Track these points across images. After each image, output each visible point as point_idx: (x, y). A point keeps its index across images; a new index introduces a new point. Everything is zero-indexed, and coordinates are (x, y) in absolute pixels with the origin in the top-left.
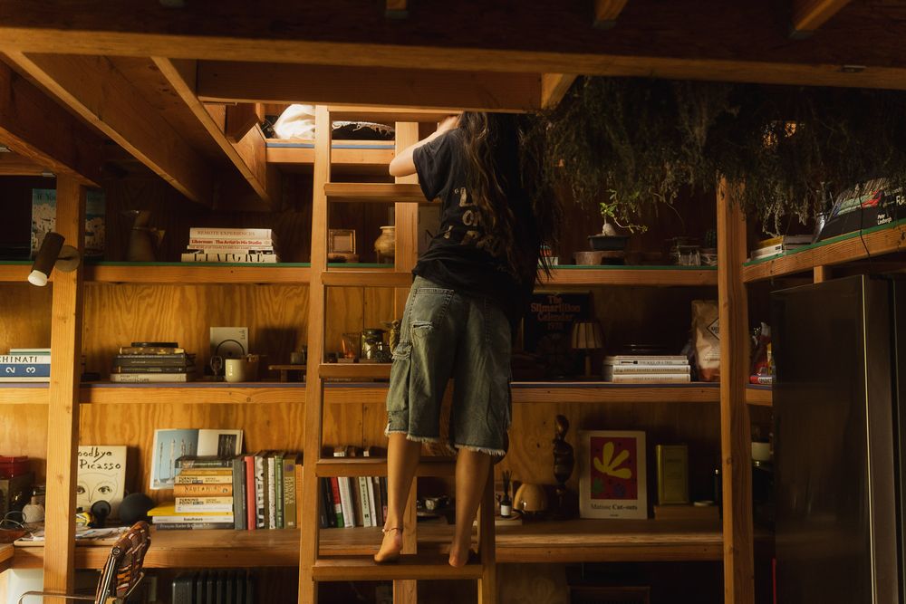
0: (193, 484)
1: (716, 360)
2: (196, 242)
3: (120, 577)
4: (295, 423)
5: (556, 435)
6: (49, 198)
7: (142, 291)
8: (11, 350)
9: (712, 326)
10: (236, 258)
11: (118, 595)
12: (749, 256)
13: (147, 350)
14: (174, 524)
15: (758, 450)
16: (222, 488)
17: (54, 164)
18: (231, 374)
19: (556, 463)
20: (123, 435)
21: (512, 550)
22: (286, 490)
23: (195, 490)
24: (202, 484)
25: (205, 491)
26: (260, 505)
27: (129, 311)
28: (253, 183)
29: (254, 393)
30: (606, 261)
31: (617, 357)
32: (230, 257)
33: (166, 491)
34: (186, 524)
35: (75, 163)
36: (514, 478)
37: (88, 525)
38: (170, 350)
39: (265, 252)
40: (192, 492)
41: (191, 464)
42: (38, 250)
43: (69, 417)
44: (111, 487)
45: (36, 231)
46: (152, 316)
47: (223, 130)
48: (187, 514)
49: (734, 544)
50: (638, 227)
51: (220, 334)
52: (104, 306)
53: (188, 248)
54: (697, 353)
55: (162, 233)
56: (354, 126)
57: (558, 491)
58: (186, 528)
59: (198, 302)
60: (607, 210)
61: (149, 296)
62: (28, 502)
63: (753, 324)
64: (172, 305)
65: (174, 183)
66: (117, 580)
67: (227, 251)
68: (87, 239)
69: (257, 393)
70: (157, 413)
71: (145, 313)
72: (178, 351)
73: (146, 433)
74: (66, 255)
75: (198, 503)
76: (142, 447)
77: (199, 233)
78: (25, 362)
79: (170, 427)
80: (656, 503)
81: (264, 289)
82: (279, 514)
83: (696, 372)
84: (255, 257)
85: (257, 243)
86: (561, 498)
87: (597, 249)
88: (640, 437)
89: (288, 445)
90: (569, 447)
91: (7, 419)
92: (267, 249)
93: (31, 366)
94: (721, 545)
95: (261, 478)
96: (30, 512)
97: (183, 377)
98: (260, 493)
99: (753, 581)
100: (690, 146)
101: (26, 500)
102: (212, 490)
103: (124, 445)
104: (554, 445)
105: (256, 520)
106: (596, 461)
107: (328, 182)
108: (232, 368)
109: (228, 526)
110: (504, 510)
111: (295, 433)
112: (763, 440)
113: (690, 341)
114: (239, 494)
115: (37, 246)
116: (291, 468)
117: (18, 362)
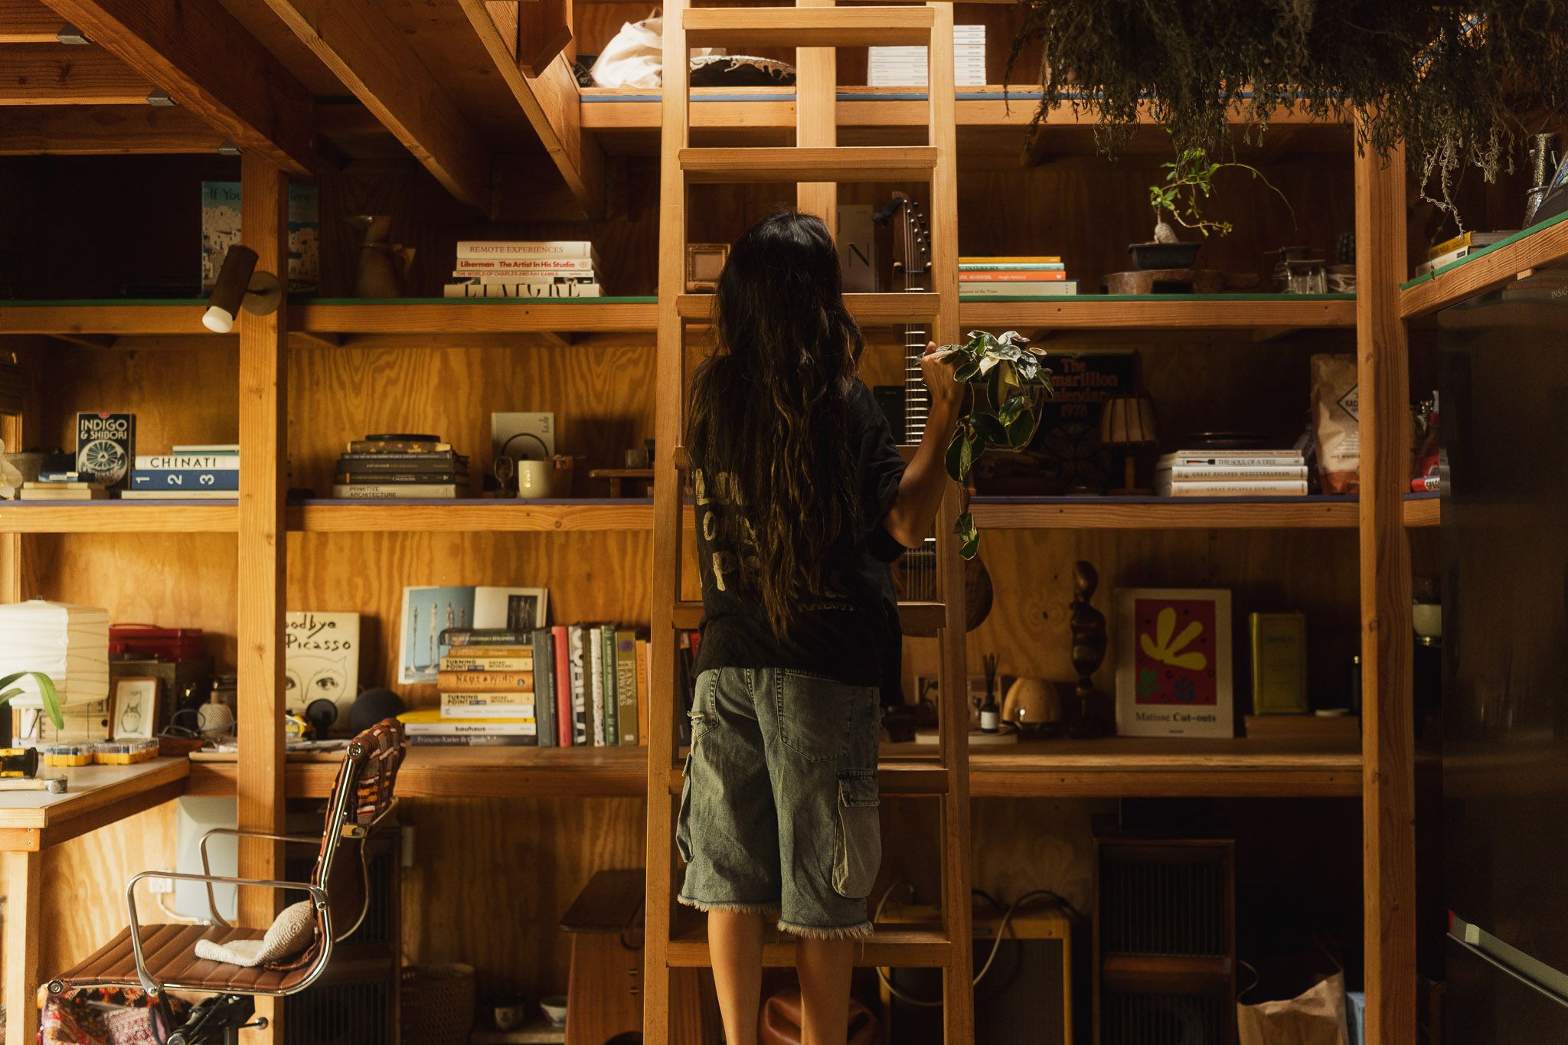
0: (469, 671)
1: (1353, 456)
2: (467, 264)
3: (362, 793)
4: (633, 578)
5: (1076, 595)
6: (229, 196)
7: (379, 358)
8: (176, 448)
9: (1347, 398)
10: (534, 293)
11: (360, 821)
12: (1411, 275)
13: (391, 446)
14: (440, 736)
15: (1426, 617)
16: (516, 678)
17: (239, 129)
18: (528, 485)
19: (1075, 642)
20: (352, 597)
21: (998, 775)
22: (621, 683)
23: (472, 680)
24: (483, 671)
25: (489, 684)
26: (579, 706)
27: (357, 390)
28: (559, 160)
29: (567, 514)
30: (1160, 288)
31: (1180, 453)
32: (523, 291)
33: (424, 686)
34: (459, 737)
35: (274, 129)
36: (1003, 669)
37: (304, 735)
38: (428, 445)
39: (581, 280)
40: (467, 685)
41: (465, 638)
42: (214, 281)
43: (271, 551)
44: (337, 679)
45: (209, 251)
46: (395, 398)
47: (513, 53)
48: (460, 720)
49: (1380, 767)
50: (1215, 226)
51: (506, 423)
52: (318, 384)
53: (455, 274)
54: (1319, 446)
55: (411, 253)
56: (727, 63)
57: (1079, 689)
58: (459, 742)
59: (470, 375)
60: (1162, 198)
61: (390, 366)
62: (207, 699)
63: (1418, 395)
64: (428, 383)
65: (432, 164)
66: (357, 798)
67: (517, 279)
68: (291, 262)
69: (572, 513)
70: (407, 561)
71: (384, 395)
72: (442, 447)
73: (390, 592)
74: (259, 287)
75: (478, 703)
76: (383, 615)
77: (472, 249)
78: (197, 468)
79: (429, 583)
80: (1249, 711)
81: (578, 353)
82: (610, 721)
83: (1319, 479)
84: (564, 289)
85: (567, 265)
86: (1084, 702)
87: (1143, 267)
88: (1222, 600)
89: (622, 614)
90: (1096, 615)
91: (167, 569)
92: (583, 275)
93: (207, 472)
94: (1358, 771)
95: (579, 662)
96: (210, 715)
97: (450, 490)
98: (578, 687)
99: (1412, 828)
100: (1285, 34)
101: (202, 697)
102: (500, 682)
103: (354, 611)
104: (1071, 613)
105: (573, 732)
106: (1145, 639)
107: (685, 147)
108: (529, 475)
109: (526, 740)
110: (987, 720)
111: (633, 594)
112: (1433, 601)
113: (1309, 427)
114: (544, 689)
115: (211, 275)
116: (628, 646)
117: (186, 467)
